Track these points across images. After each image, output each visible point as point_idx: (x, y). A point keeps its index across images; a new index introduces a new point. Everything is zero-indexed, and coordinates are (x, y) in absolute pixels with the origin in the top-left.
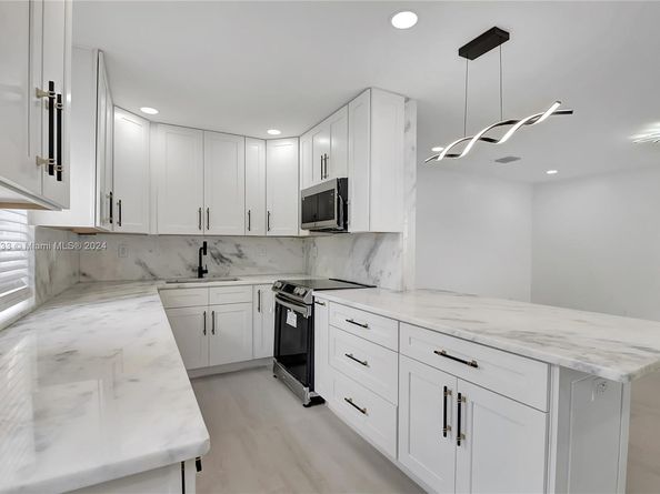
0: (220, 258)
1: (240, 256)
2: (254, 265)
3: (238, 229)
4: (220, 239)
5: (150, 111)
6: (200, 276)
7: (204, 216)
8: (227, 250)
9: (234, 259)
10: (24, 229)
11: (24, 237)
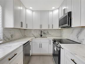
0: (44, 33)
1: (48, 33)
2: (51, 35)
3: (47, 28)
4: (44, 30)
5: (31, 8)
6: (41, 36)
7: (41, 26)
8: (46, 32)
9: (47, 34)
10: (1, 28)
11: (1, 30)
